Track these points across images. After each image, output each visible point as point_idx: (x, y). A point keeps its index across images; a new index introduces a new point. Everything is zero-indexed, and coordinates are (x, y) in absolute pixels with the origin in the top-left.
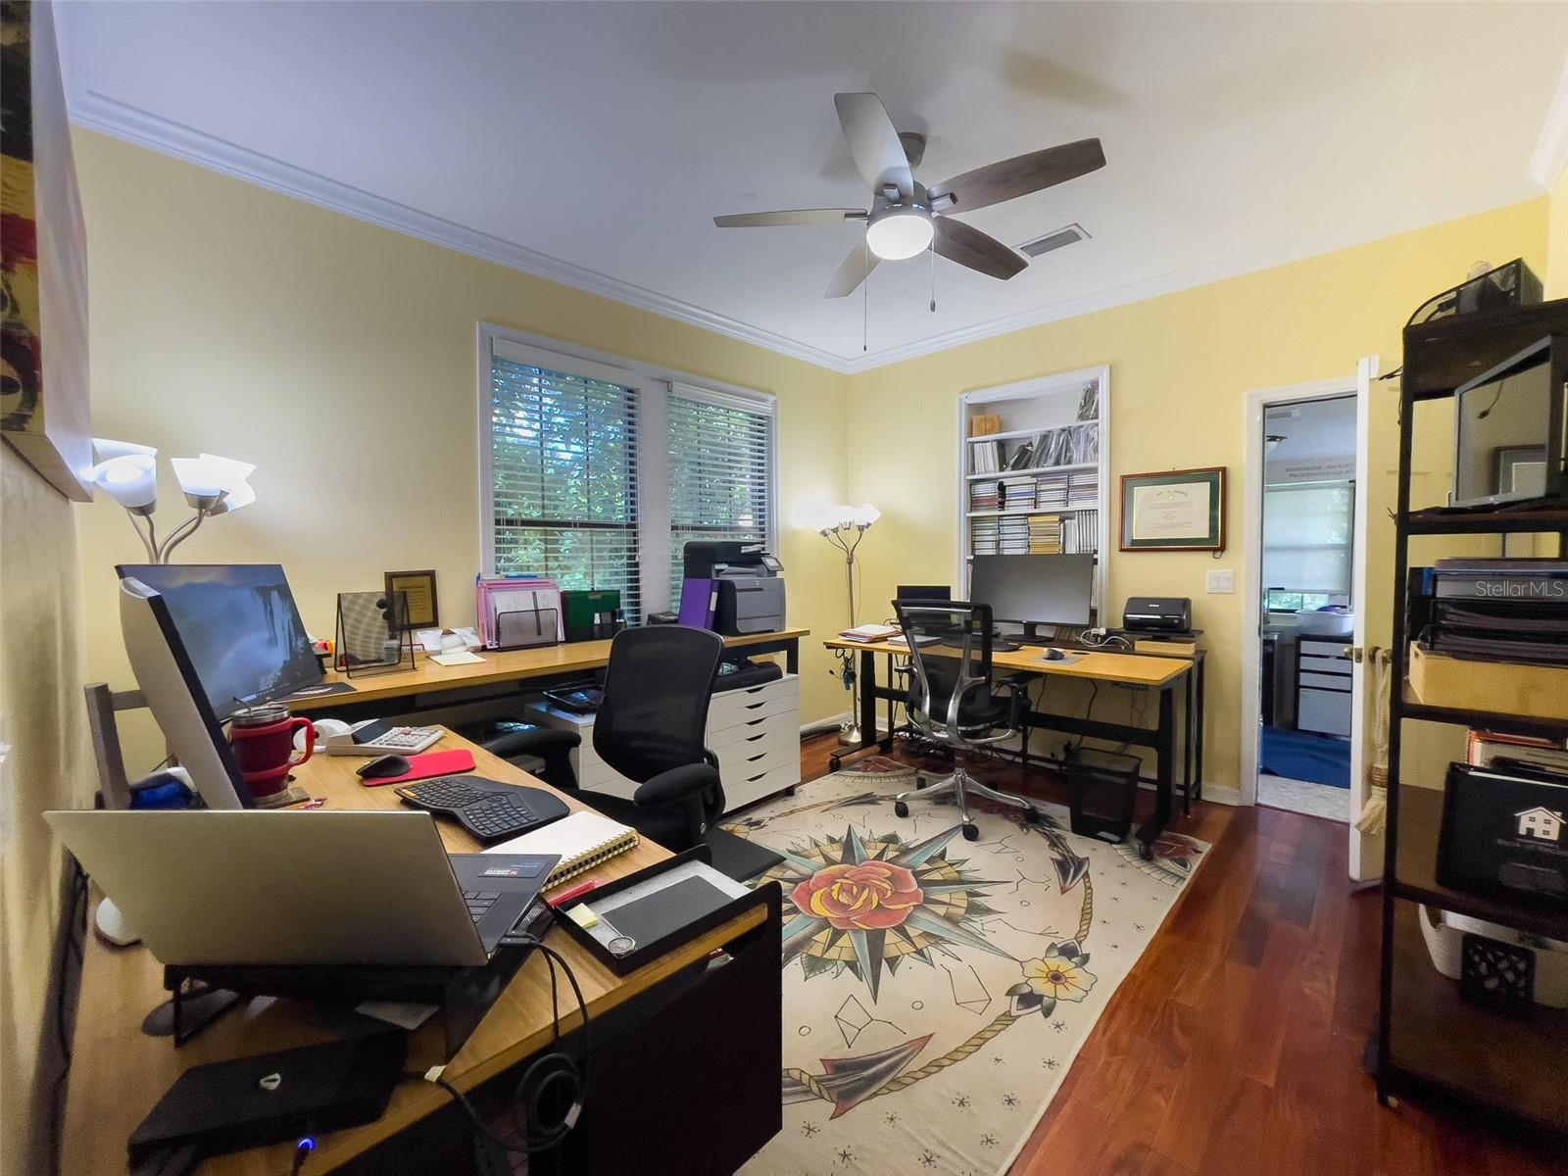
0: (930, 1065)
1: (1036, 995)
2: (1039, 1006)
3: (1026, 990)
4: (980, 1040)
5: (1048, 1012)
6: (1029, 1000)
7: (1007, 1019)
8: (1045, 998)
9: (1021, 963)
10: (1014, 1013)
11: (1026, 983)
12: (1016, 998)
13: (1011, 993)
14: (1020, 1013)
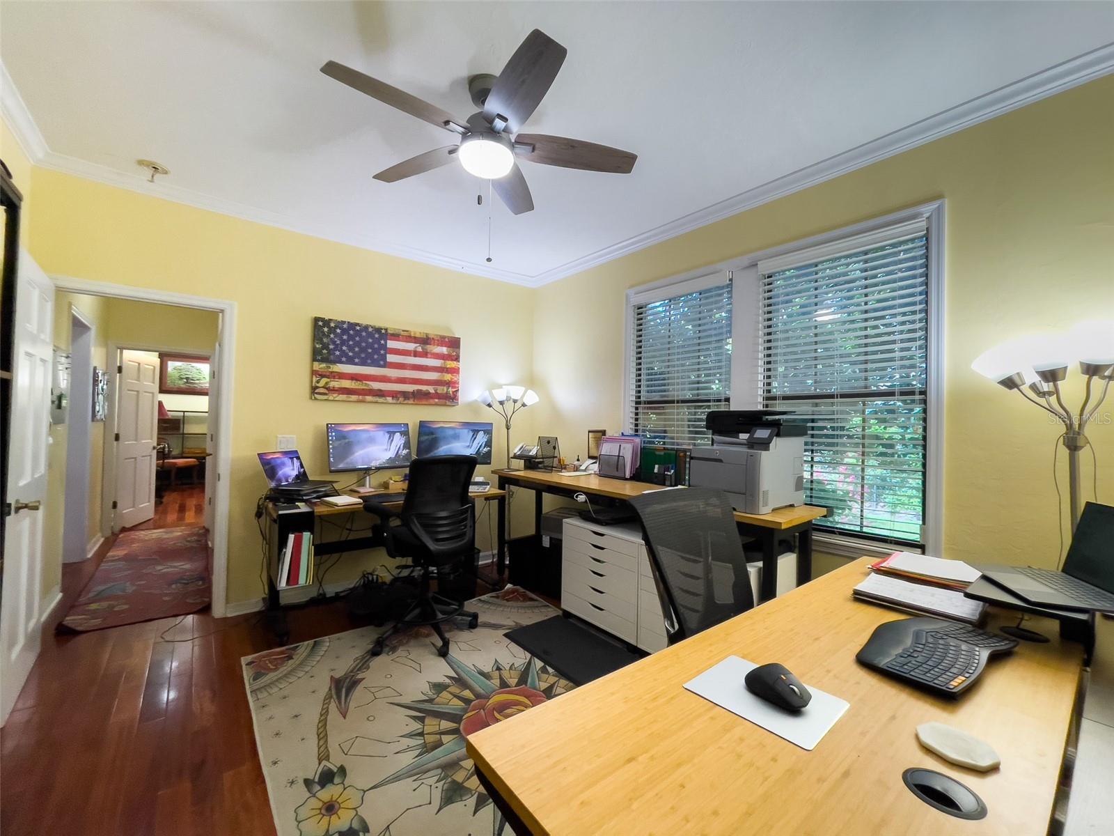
0: (327, 711)
1: (326, 784)
2: (316, 780)
3: (337, 780)
4: (322, 736)
5: (308, 783)
6: (327, 778)
7: (324, 756)
8: (319, 788)
9: (365, 792)
10: (324, 763)
11: (342, 783)
12: (335, 770)
13: (342, 771)
14: (322, 766)
